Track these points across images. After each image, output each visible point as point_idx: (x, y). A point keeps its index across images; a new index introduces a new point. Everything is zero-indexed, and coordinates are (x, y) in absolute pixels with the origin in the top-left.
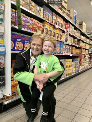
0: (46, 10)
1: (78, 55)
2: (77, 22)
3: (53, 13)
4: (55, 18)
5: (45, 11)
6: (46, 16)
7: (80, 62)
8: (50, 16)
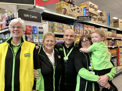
0: (77, 25)
1: (115, 56)
2: (111, 23)
3: (83, 25)
4: (86, 29)
5: (76, 27)
6: (77, 31)
7: (117, 63)
8: (81, 29)
